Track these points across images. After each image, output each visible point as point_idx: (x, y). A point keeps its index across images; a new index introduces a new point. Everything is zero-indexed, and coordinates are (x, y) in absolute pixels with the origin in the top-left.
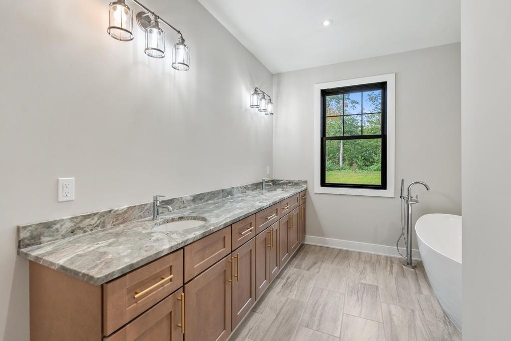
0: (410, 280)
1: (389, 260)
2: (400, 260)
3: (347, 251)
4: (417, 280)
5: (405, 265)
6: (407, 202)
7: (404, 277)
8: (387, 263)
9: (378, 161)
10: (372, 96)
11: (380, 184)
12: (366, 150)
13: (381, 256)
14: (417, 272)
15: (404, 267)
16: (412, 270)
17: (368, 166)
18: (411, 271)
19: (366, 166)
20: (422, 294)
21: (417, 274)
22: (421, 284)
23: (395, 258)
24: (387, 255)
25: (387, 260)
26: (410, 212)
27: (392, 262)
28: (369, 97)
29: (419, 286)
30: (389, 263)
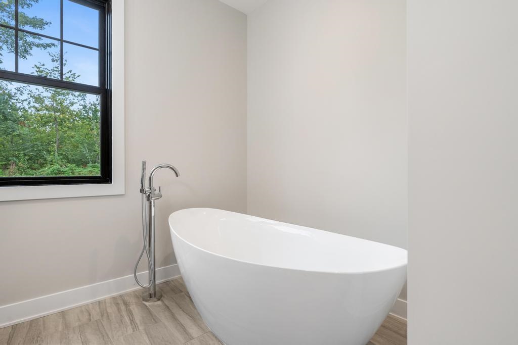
0: (166, 323)
1: (120, 302)
2: (136, 295)
3: (32, 323)
4: (174, 318)
5: (147, 301)
6: (149, 198)
7: (156, 322)
8: (119, 310)
9: (51, 161)
10: (41, 69)
11: (99, 175)
12: (33, 147)
13: (105, 301)
14: (167, 302)
15: (147, 304)
16: (159, 303)
17: (35, 169)
18: (159, 306)
19: (32, 169)
20: (193, 339)
21: (168, 308)
22: (182, 322)
23: (128, 294)
24: (115, 294)
25: (118, 304)
26: (153, 215)
27: (126, 304)
28: (37, 70)
29: (182, 326)
30: (123, 307)
